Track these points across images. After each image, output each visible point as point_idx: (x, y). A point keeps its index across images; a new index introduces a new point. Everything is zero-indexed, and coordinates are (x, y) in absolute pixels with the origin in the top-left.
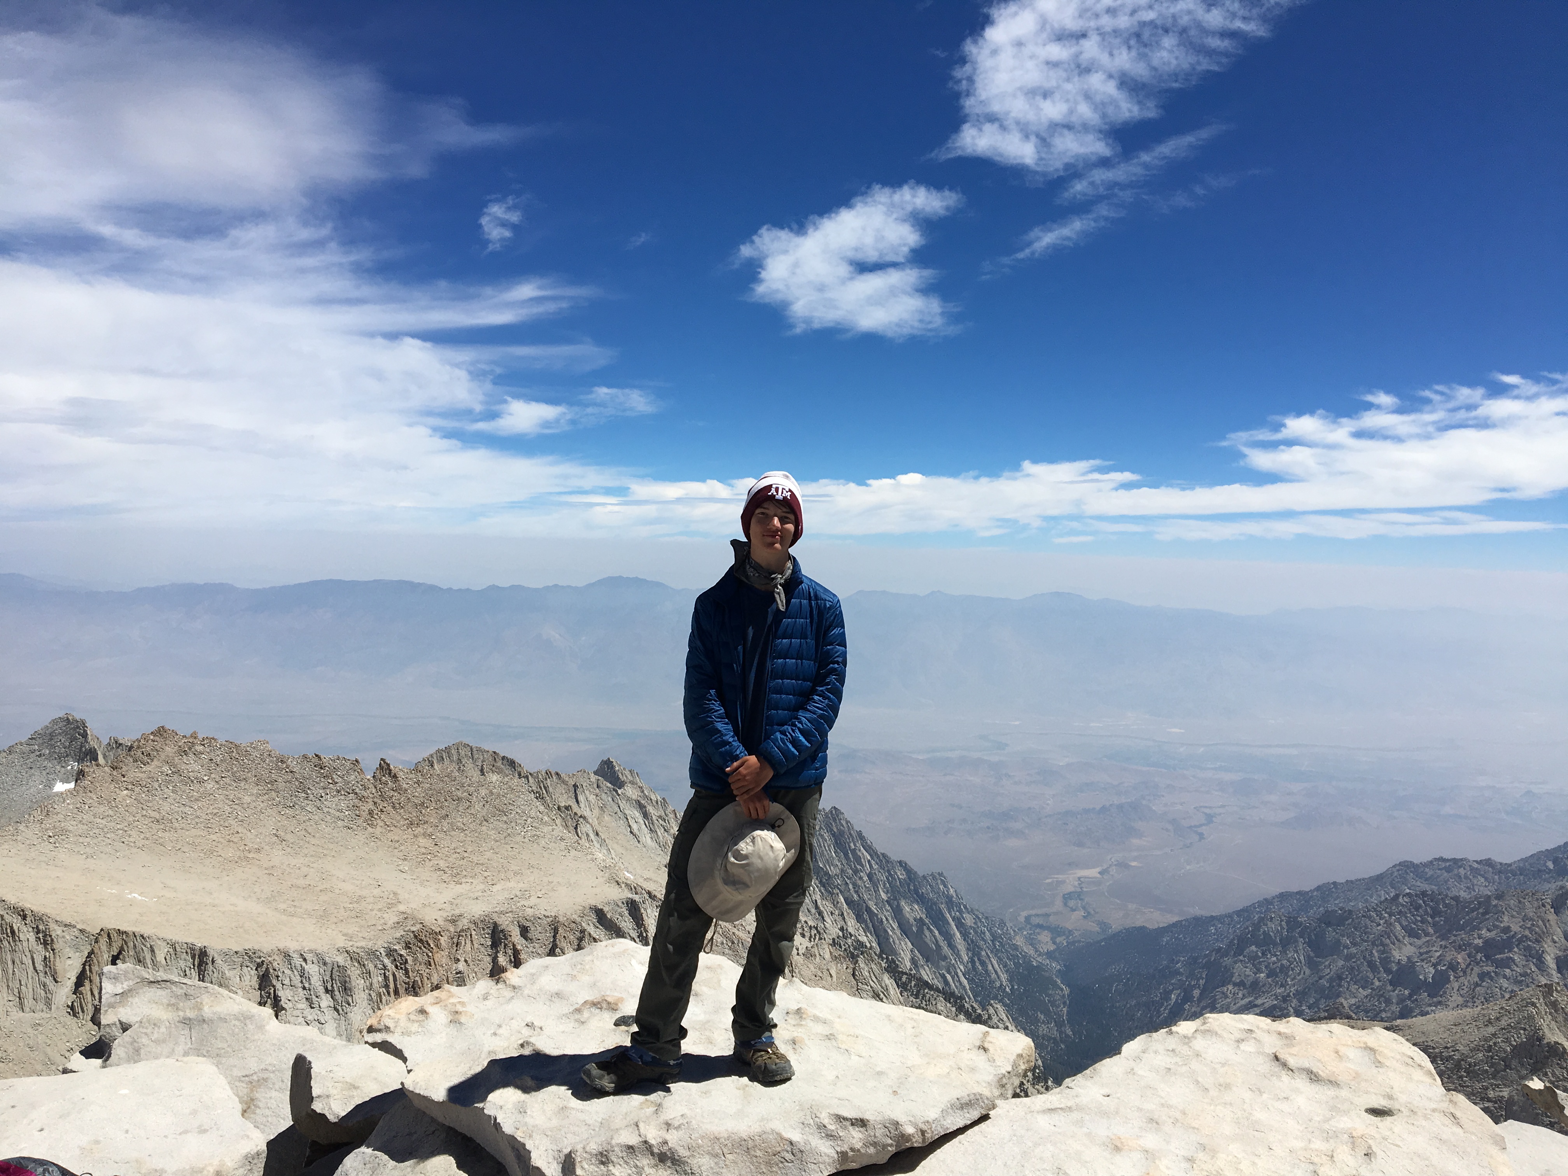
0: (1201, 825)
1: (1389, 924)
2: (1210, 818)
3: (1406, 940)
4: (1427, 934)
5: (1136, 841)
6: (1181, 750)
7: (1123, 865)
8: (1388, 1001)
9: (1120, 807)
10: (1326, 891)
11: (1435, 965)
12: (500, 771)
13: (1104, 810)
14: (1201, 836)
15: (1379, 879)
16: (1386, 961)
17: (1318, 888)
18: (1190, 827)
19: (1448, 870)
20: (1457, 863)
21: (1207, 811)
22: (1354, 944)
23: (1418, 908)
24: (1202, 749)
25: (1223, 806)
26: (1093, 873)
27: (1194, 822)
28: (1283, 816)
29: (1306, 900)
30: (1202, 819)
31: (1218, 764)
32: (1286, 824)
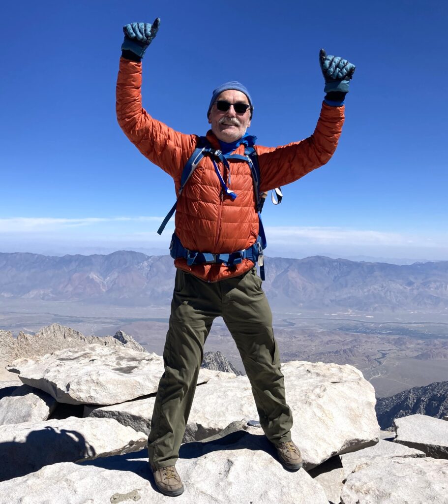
0: (379, 359)
2: (384, 355)
6: (372, 325)
9: (345, 351)
10: (433, 387)
12: (72, 336)
13: (337, 352)
14: (380, 363)
17: (430, 385)
18: (375, 359)
21: (383, 352)
24: (381, 325)
25: (390, 350)
27: (377, 357)
28: (416, 354)
29: (425, 390)
30: (380, 355)
31: (388, 331)
32: (417, 357)
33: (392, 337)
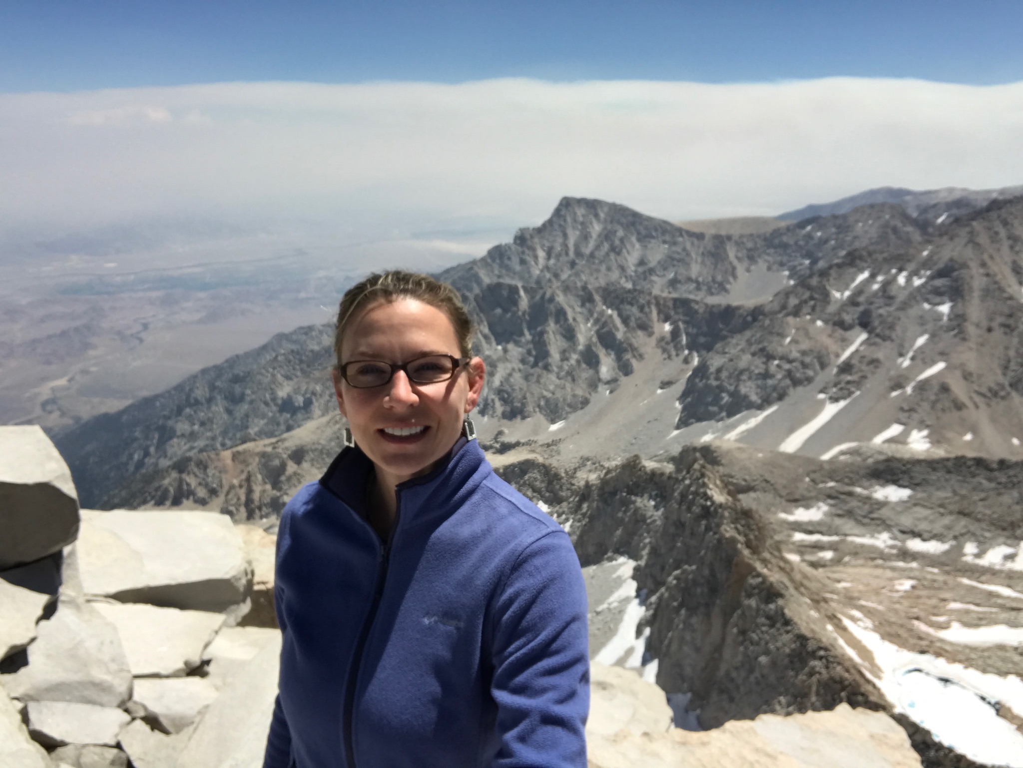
0: (139, 333)
1: (273, 375)
2: (145, 326)
3: (285, 384)
4: (297, 377)
5: (91, 353)
6: (117, 279)
7: (84, 372)
8: (278, 424)
9: (76, 330)
10: (233, 362)
11: (303, 395)
13: (64, 334)
14: (141, 340)
15: (265, 348)
16: (274, 399)
17: (227, 361)
18: (132, 335)
19: (306, 334)
20: (310, 328)
21: (144, 321)
22: (253, 393)
23: (290, 361)
24: (132, 277)
25: (154, 316)
26: (62, 382)
27: (134, 331)
28: (197, 316)
29: (218, 370)
30: (140, 328)
31: (146, 286)
32: (201, 321)
33: (154, 294)
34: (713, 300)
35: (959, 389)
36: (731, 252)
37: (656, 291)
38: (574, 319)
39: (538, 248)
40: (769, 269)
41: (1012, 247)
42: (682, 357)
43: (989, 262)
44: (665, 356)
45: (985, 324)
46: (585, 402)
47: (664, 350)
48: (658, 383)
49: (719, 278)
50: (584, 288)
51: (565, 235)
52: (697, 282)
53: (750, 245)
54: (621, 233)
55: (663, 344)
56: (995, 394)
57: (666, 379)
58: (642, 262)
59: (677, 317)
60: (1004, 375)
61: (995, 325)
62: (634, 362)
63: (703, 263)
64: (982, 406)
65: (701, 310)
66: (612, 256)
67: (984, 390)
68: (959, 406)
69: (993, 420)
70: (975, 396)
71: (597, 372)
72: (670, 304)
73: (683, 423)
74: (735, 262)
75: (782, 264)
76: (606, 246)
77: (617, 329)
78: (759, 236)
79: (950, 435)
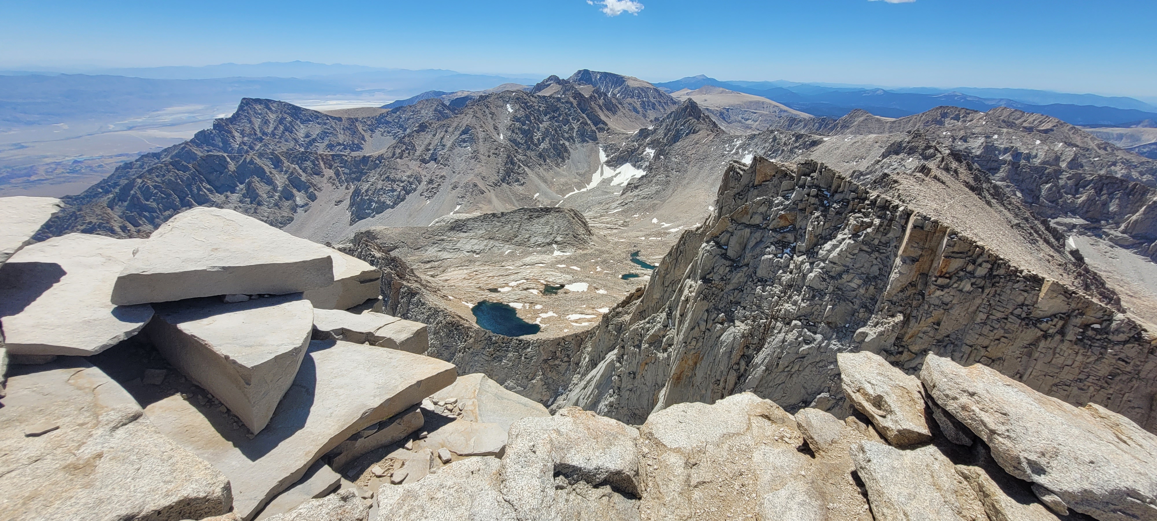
34: (354, 154)
35: (481, 185)
36: (360, 128)
37: (320, 152)
38: (271, 173)
39: (234, 131)
40: (382, 135)
41: (492, 118)
42: (344, 186)
43: (484, 125)
44: (334, 187)
45: (487, 154)
46: (291, 219)
47: (334, 184)
48: (334, 203)
49: (356, 142)
50: (272, 153)
51: (250, 122)
52: (344, 145)
53: (369, 123)
54: (289, 119)
55: (331, 180)
56: (496, 185)
57: (338, 200)
58: (307, 136)
59: (336, 165)
60: (498, 176)
61: (491, 154)
62: (316, 192)
63: (344, 134)
64: (492, 191)
65: (349, 160)
66: (287, 133)
67: (491, 184)
68: (482, 192)
69: (497, 196)
70: (487, 186)
71: (295, 201)
72: (330, 158)
73: (352, 222)
74: (363, 132)
75: (389, 132)
76: (282, 128)
77: (301, 176)
78: (373, 118)
79: (481, 205)
